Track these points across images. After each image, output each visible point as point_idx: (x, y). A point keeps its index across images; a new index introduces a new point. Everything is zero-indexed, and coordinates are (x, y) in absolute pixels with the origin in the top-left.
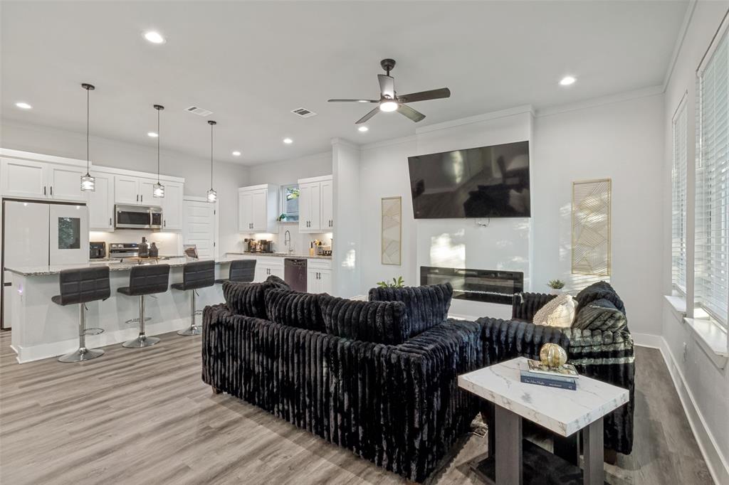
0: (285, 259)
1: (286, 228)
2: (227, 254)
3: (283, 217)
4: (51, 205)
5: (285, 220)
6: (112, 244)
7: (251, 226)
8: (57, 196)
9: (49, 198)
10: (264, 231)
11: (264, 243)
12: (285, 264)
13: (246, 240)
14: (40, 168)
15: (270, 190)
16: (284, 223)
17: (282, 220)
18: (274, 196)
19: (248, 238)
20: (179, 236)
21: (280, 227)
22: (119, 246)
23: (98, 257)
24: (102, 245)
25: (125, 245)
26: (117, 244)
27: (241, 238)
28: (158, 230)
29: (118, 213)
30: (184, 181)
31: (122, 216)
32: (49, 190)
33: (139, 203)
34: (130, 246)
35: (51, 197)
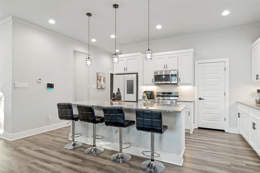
2: (237, 102)
6: (157, 92)
7: (257, 77)
8: (129, 71)
13: (258, 91)
14: (124, 60)
22: (160, 93)
24: (152, 93)
25: (163, 93)
29: (155, 76)
30: (193, 51)
31: (157, 77)
32: (125, 69)
33: (166, 69)
34: (165, 93)
35: (126, 71)
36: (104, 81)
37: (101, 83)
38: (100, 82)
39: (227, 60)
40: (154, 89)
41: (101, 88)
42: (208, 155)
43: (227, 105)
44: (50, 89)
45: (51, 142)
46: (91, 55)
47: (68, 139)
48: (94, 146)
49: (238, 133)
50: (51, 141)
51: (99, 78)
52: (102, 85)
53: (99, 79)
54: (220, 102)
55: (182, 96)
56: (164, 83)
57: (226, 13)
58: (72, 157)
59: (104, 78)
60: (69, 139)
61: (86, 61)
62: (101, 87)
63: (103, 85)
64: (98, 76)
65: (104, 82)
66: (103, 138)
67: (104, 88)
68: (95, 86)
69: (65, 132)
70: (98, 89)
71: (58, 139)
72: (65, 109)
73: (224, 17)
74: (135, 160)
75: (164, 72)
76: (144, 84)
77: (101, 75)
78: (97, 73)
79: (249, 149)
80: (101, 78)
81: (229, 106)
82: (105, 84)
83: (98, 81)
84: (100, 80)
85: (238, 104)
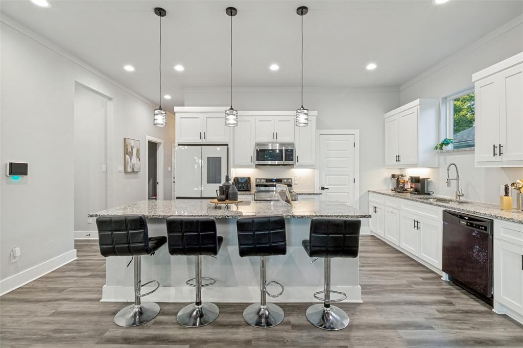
0: (444, 211)
1: (451, 159)
2: (369, 191)
3: (446, 143)
4: (203, 147)
5: (450, 147)
6: (256, 179)
7: (398, 158)
8: (209, 140)
9: (204, 141)
10: (415, 165)
11: (416, 180)
12: (444, 219)
13: (393, 176)
14: (198, 118)
15: (423, 107)
16: (448, 152)
17: (444, 147)
18: (431, 114)
19: (397, 172)
20: (316, 172)
21: (442, 157)
22: (262, 181)
23: (245, 191)
24: (248, 180)
25: (267, 180)
26: (261, 179)
27: (388, 174)
28: (292, 166)
29: (257, 150)
30: (317, 114)
31: (260, 153)
32: (203, 135)
33: (275, 140)
34: (271, 181)
35: (204, 140)
36: (138, 156)
37: (132, 161)
38: (131, 159)
39: (357, 132)
40: (251, 173)
41: (133, 172)
42: (370, 274)
43: (357, 196)
44: (19, 179)
45: (51, 318)
46: (112, 99)
47: (98, 300)
48: (198, 303)
49: (369, 234)
50: (50, 316)
51: (130, 150)
52: (133, 165)
53: (127, 152)
54: (348, 192)
55: (297, 184)
56: (270, 163)
57: (371, 67)
58: (153, 344)
59: (138, 150)
60: (101, 301)
61: (155, 114)
62: (133, 169)
63: (135, 165)
64: (126, 146)
65: (138, 159)
66: (215, 282)
67: (137, 172)
68: (122, 168)
69: (72, 283)
70: (126, 172)
71: (65, 307)
72: (126, 230)
73: (369, 72)
74: (291, 313)
75: (270, 144)
76: (235, 164)
77: (132, 143)
78: (125, 139)
79: (400, 255)
80: (132, 150)
81: (359, 197)
82: (139, 162)
83: (128, 157)
84: (131, 155)
85: (371, 194)
